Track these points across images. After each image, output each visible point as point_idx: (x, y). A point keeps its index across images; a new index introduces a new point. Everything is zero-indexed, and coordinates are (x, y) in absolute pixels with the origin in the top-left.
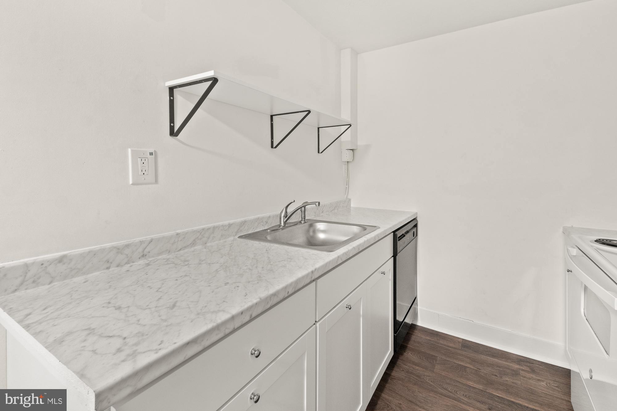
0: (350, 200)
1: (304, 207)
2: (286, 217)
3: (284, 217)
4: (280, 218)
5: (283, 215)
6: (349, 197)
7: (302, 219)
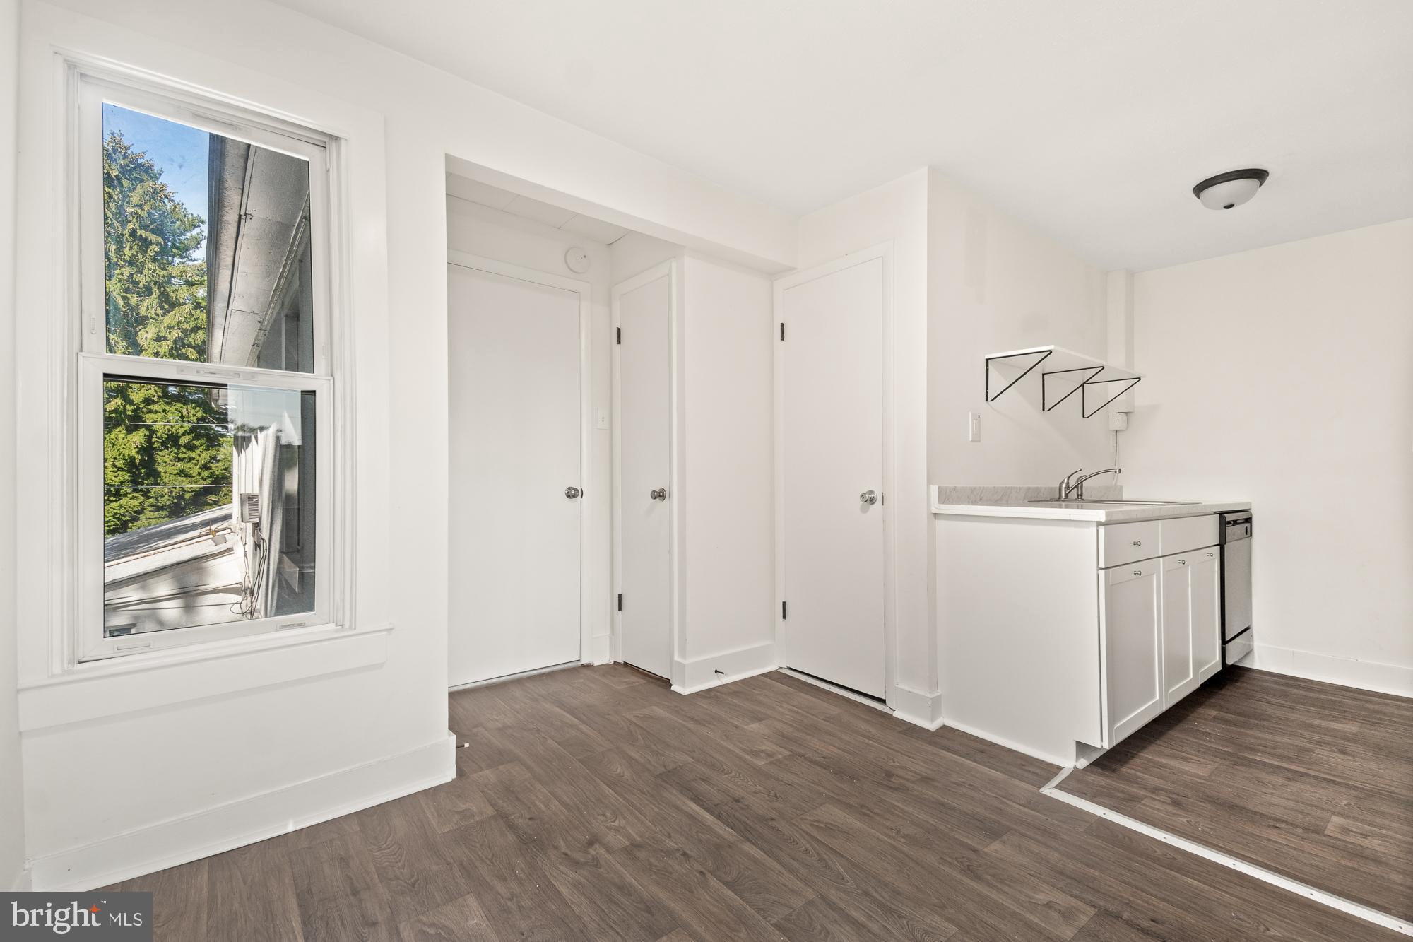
0: (1121, 487)
1: (1081, 483)
2: (1068, 489)
3: (1065, 488)
4: (1060, 490)
5: (1064, 486)
6: (1119, 484)
7: (1078, 496)
